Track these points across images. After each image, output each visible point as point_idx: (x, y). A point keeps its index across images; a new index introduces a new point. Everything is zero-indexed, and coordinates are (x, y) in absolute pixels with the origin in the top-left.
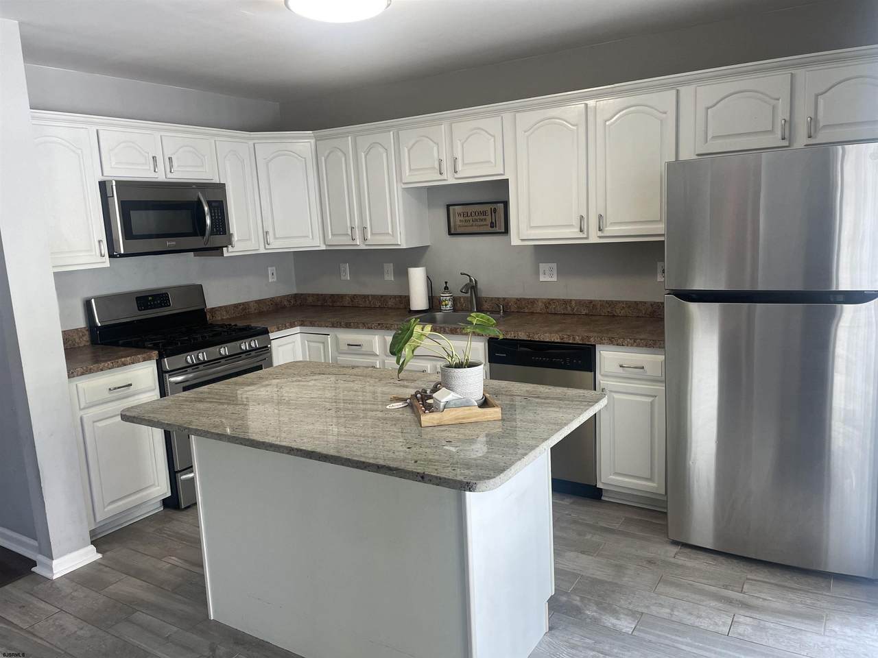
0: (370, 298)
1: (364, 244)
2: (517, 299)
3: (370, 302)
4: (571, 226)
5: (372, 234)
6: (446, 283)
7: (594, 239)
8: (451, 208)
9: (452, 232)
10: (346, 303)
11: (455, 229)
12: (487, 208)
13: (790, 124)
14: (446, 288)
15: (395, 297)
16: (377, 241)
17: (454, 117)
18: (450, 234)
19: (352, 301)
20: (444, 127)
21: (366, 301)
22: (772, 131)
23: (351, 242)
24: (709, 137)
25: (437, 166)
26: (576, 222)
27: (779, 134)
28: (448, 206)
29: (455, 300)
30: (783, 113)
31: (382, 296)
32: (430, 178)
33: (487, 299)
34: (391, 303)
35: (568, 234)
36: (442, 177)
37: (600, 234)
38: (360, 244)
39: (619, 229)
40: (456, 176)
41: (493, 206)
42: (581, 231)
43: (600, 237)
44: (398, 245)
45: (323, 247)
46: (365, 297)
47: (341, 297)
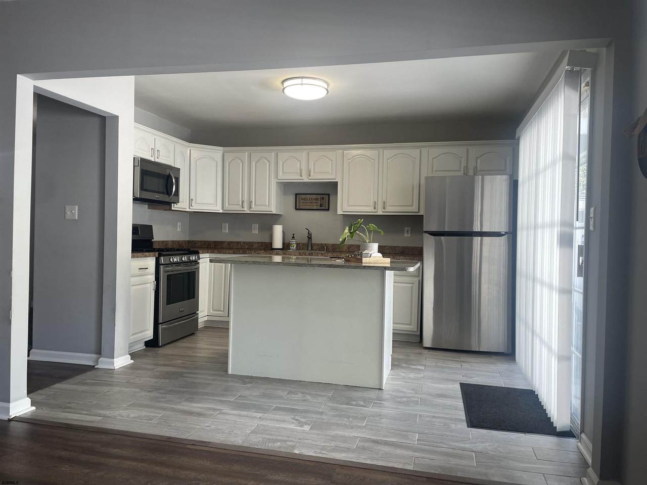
0: (242, 243)
1: (250, 210)
2: (333, 245)
3: (241, 246)
4: (370, 206)
5: (255, 205)
6: (294, 234)
7: (380, 213)
8: (297, 195)
9: (297, 208)
10: (225, 245)
11: (299, 206)
12: (320, 196)
13: (466, 168)
14: (293, 237)
15: (258, 243)
16: (257, 208)
17: (310, 149)
18: (296, 209)
19: (229, 245)
20: (304, 154)
21: (238, 245)
22: (459, 171)
23: (242, 209)
24: (434, 170)
25: (299, 172)
26: (372, 204)
27: (462, 172)
28: (296, 194)
29: (298, 244)
30: (463, 164)
31: (250, 242)
32: (293, 177)
33: (315, 244)
34: (255, 246)
35: (368, 210)
36: (302, 178)
37: (383, 210)
38: (246, 210)
39: (393, 208)
40: (310, 178)
41: (322, 196)
42: (375, 208)
43: (383, 212)
44: (271, 211)
45: (221, 211)
46: (238, 243)
47: (223, 242)
